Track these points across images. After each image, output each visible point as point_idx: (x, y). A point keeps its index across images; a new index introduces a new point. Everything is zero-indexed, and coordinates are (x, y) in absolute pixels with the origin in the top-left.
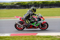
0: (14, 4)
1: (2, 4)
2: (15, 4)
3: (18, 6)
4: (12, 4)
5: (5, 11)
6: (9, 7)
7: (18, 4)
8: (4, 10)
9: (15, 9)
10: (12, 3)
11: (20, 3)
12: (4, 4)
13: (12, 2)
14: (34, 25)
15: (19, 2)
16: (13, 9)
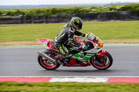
0: (115, 9)
1: (88, 9)
2: (118, 10)
3: (124, 13)
4: (111, 9)
5: (95, 25)
6: (105, 15)
7: (124, 9)
8: (92, 22)
9: (118, 21)
10: (111, 7)
11: (130, 8)
12: (93, 10)
13: (112, 4)
14: (79, 58)
15: (128, 3)
16: (112, 21)
